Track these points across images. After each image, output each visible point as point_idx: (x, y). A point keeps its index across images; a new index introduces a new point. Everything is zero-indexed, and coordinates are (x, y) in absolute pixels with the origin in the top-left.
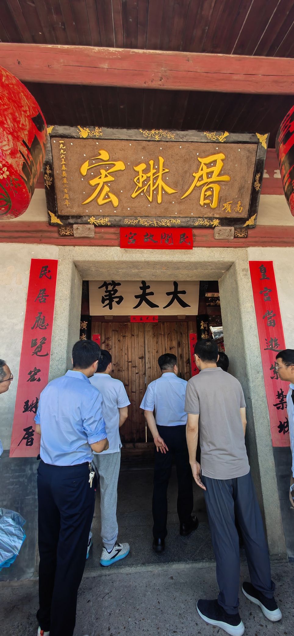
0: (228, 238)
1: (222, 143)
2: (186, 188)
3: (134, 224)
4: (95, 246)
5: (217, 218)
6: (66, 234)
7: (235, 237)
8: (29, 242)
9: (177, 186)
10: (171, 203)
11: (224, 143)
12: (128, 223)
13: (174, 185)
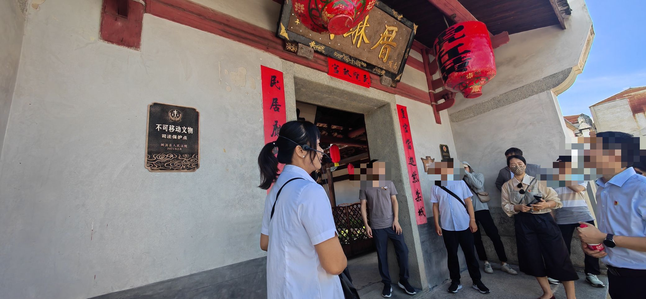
0: (388, 85)
1: (398, 21)
2: (375, 42)
3: (340, 58)
4: (310, 67)
5: (384, 70)
6: (292, 50)
7: (391, 86)
8: (257, 47)
9: (371, 39)
10: (364, 50)
11: (400, 21)
12: (336, 55)
13: (369, 38)
